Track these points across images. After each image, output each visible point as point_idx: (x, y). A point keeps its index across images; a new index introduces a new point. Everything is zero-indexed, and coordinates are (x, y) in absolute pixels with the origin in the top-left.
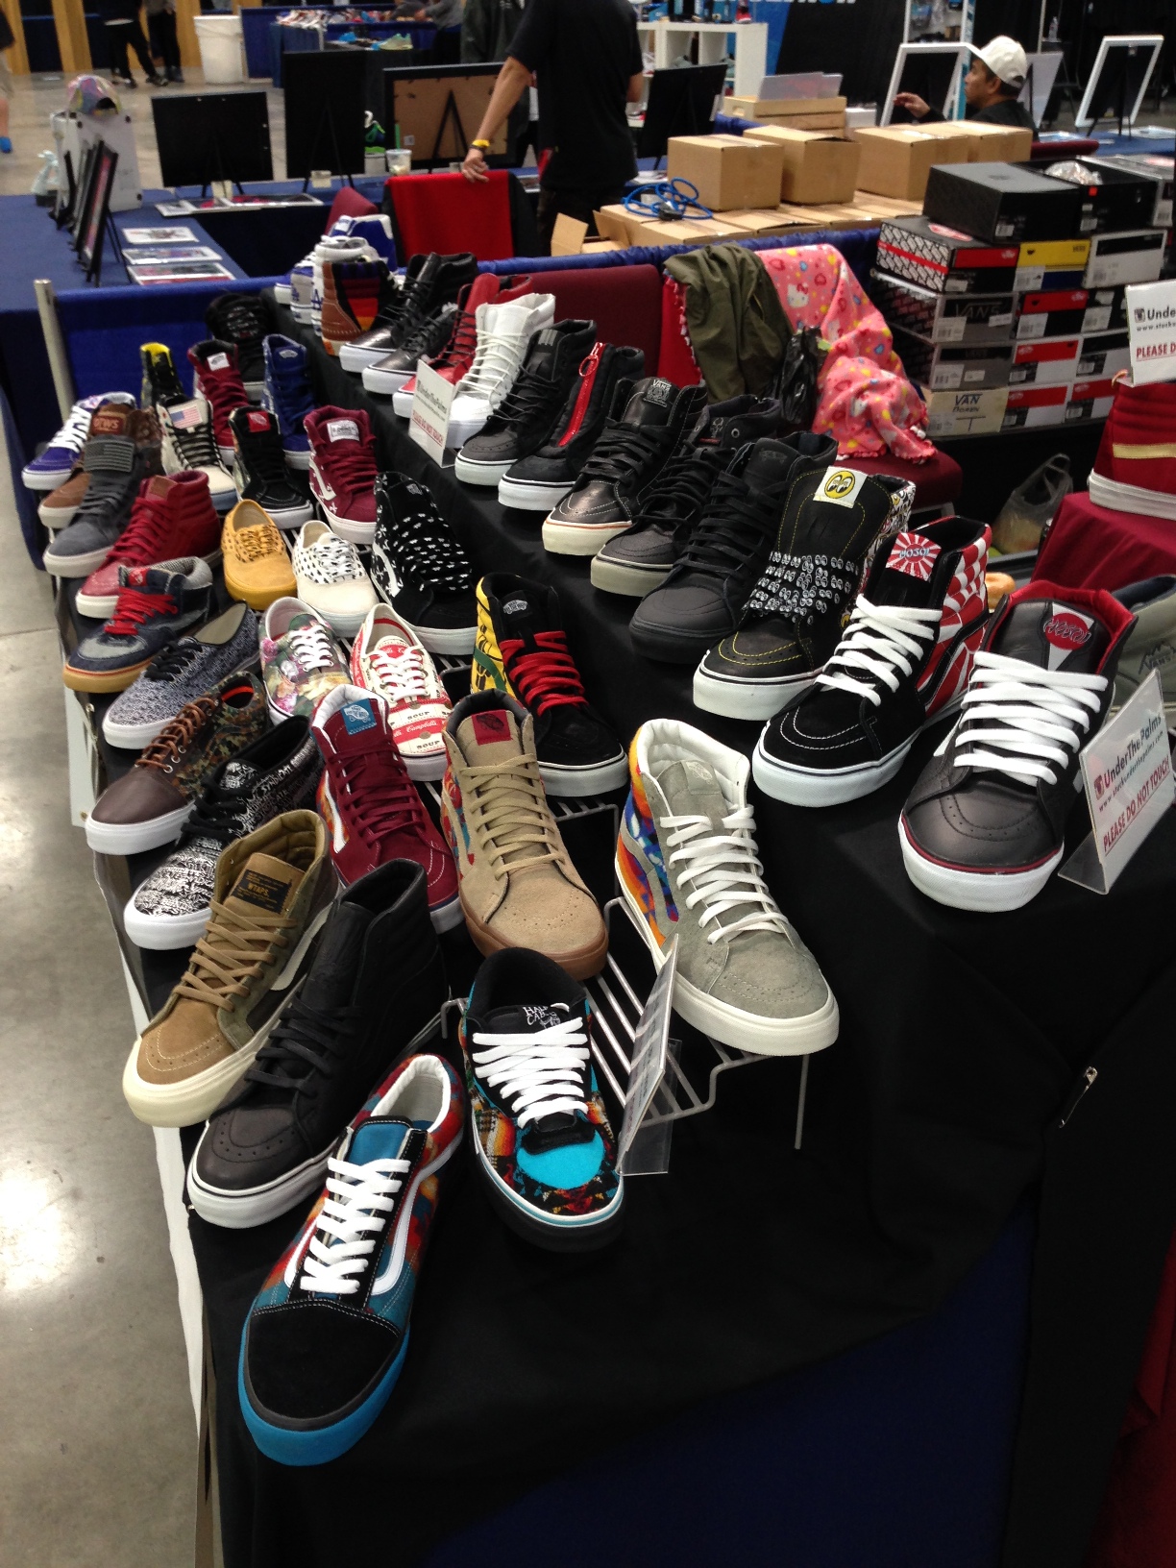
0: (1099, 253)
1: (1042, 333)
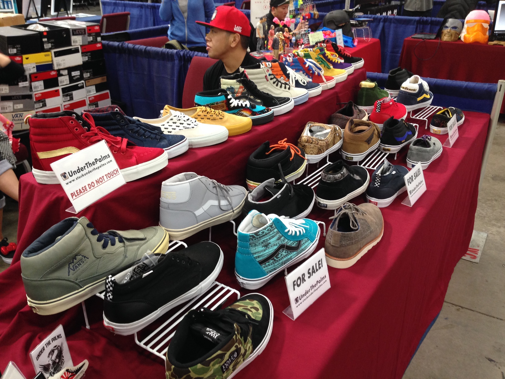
0: (55, 56)
1: (43, 88)
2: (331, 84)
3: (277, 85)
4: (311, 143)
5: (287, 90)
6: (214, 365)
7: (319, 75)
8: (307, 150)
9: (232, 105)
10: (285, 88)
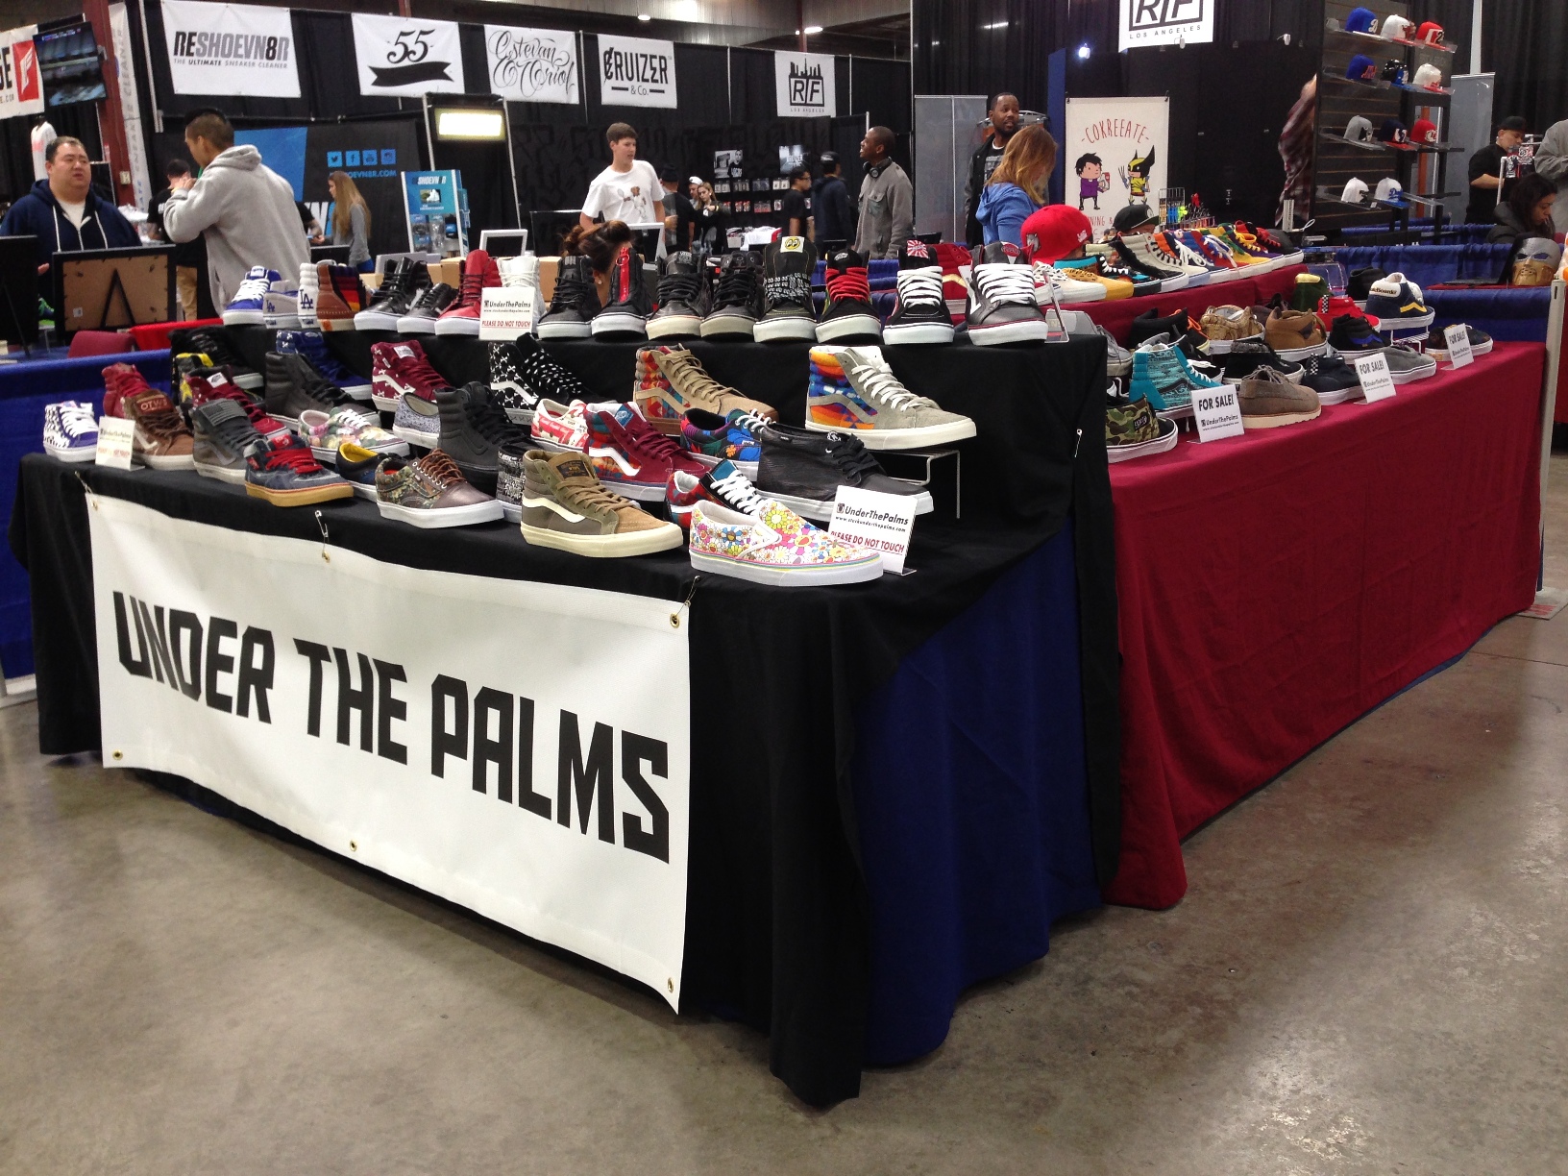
2: (1244, 272)
3: (1163, 259)
4: (1216, 323)
5: (1177, 265)
6: (1127, 416)
7: (1225, 257)
8: (1210, 333)
9: (1105, 270)
10: (1175, 263)
